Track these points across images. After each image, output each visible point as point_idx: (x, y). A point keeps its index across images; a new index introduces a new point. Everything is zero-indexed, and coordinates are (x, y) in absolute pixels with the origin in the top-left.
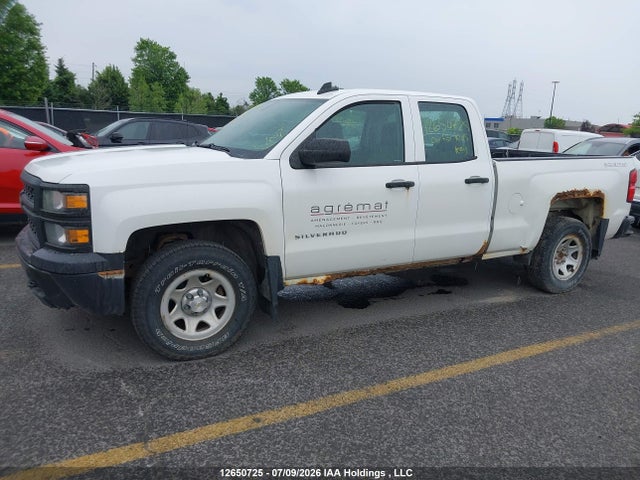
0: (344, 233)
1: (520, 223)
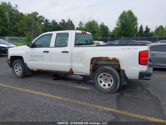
0: (36, 61)
1: (81, 65)
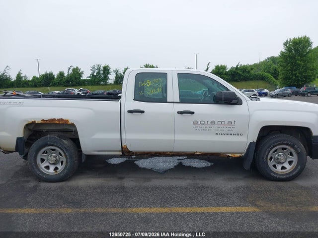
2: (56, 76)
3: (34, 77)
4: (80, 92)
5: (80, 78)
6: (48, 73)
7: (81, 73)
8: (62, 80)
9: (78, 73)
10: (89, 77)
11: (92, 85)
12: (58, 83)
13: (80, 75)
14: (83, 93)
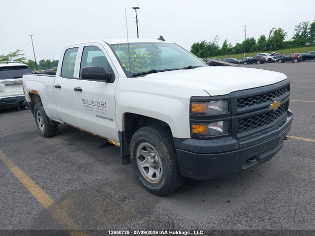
2: (257, 41)
3: (237, 44)
4: (272, 57)
5: (282, 41)
6: (249, 38)
7: (284, 35)
8: (262, 44)
9: (280, 34)
10: (293, 38)
11: (295, 47)
12: (259, 47)
13: (282, 37)
14: (275, 58)
